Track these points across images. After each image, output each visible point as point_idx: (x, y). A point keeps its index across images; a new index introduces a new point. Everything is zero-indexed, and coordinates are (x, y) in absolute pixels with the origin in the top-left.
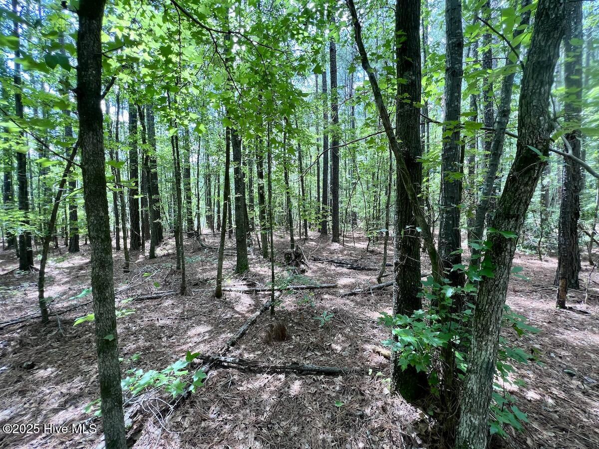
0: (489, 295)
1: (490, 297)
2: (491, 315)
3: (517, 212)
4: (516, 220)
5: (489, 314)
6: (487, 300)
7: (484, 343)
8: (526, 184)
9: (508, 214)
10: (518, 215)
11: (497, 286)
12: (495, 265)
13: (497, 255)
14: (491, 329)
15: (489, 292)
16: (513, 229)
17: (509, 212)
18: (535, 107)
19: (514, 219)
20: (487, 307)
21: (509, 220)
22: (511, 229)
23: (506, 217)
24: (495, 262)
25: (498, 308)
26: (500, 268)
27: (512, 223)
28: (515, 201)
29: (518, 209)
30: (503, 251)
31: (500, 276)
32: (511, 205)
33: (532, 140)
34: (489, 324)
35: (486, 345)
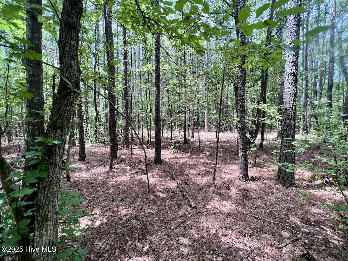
0: (45, 191)
1: (46, 192)
2: (48, 206)
3: (62, 124)
4: (62, 130)
5: (46, 206)
6: (44, 195)
7: (44, 230)
8: (66, 105)
9: (55, 126)
10: (63, 127)
11: (51, 181)
12: (48, 166)
13: (50, 158)
14: (49, 217)
15: (45, 188)
16: (60, 137)
17: (56, 124)
18: (68, 52)
19: (60, 129)
20: (44, 201)
21: (56, 131)
22: (58, 137)
23: (54, 128)
24: (48, 164)
25: (53, 198)
26: (52, 167)
27: (59, 132)
28: (59, 116)
29: (62, 122)
30: (54, 154)
31: (52, 174)
32: (57, 119)
33: (68, 75)
34: (47, 213)
35: (46, 230)
